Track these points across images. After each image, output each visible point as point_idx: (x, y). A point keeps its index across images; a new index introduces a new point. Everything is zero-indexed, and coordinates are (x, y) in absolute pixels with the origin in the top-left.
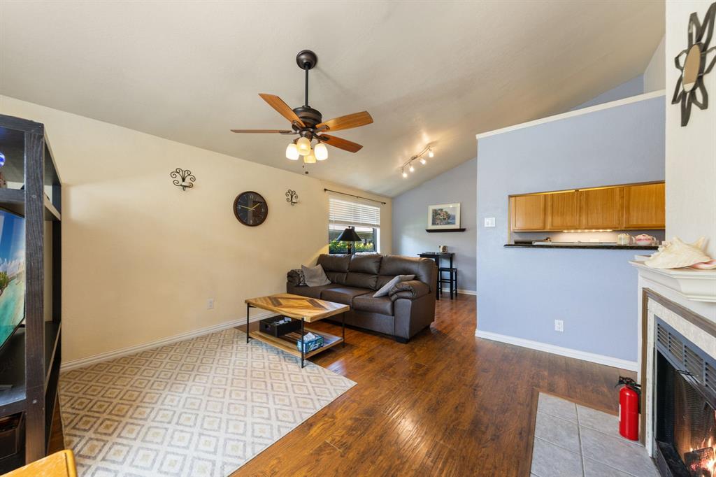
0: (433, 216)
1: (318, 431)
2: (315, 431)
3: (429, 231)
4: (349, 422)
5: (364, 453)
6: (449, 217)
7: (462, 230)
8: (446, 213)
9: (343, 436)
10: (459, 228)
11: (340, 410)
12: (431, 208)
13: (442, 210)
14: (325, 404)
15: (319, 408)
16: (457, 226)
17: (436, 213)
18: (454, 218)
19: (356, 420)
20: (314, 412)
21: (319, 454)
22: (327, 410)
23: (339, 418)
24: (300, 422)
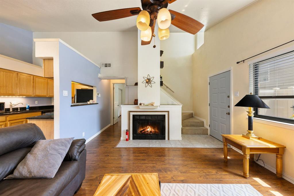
1: (181, 177)
2: (182, 178)
4: (169, 173)
5: (173, 165)
9: (175, 171)
11: (167, 178)
14: (171, 184)
15: (175, 184)
19: (166, 172)
20: (178, 184)
21: (185, 172)
22: (173, 182)
23: (170, 176)
24: (186, 184)
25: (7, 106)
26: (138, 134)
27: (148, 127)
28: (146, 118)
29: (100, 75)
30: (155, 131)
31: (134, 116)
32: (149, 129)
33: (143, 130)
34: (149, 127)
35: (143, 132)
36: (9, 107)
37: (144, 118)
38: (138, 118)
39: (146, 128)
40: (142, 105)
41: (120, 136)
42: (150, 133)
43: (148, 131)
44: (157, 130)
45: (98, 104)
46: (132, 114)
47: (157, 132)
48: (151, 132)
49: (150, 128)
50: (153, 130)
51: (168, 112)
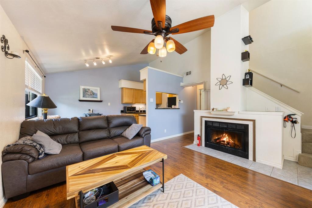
0: (83, 92)
3: (80, 101)
6: (94, 94)
7: (101, 101)
8: (92, 92)
10: (99, 100)
12: (82, 87)
13: (89, 90)
16: (99, 99)
17: (85, 91)
18: (96, 95)
23: (207, 182)
25: (137, 109)
26: (211, 143)
27: (224, 135)
28: (220, 125)
29: (182, 84)
30: (235, 144)
31: (206, 122)
32: (226, 139)
33: (218, 139)
34: (226, 135)
35: (218, 141)
36: (138, 110)
37: (217, 126)
38: (211, 124)
39: (221, 136)
40: (215, 110)
41: (193, 140)
42: (227, 145)
43: (224, 141)
44: (238, 142)
45: (179, 109)
46: (204, 119)
47: (238, 146)
48: (228, 143)
49: (227, 137)
50: (231, 141)
51: (254, 121)
